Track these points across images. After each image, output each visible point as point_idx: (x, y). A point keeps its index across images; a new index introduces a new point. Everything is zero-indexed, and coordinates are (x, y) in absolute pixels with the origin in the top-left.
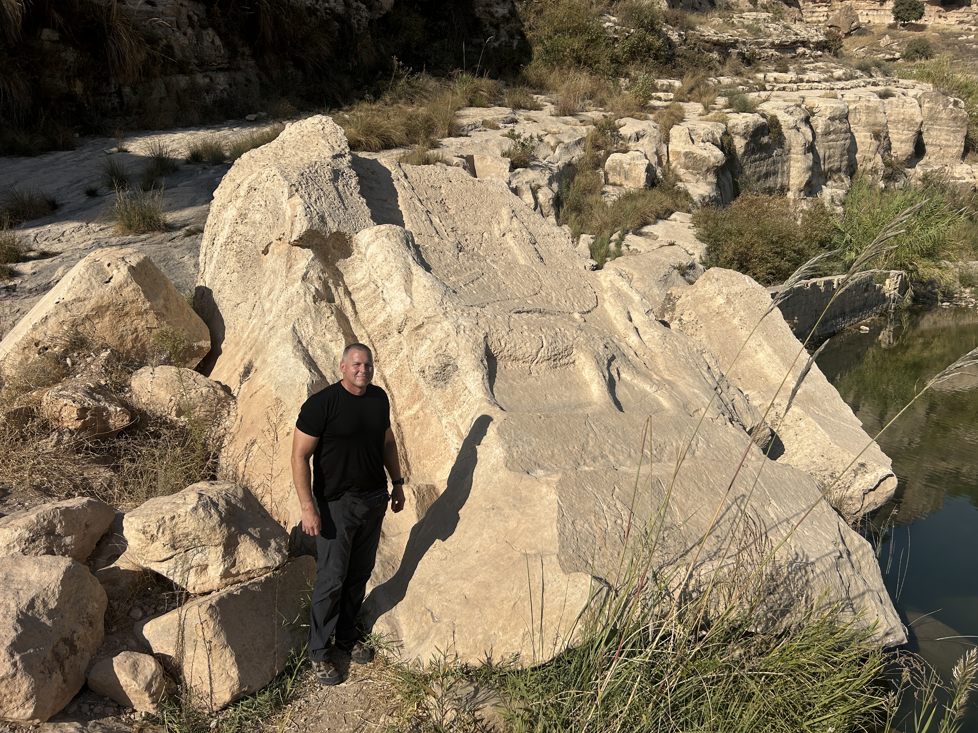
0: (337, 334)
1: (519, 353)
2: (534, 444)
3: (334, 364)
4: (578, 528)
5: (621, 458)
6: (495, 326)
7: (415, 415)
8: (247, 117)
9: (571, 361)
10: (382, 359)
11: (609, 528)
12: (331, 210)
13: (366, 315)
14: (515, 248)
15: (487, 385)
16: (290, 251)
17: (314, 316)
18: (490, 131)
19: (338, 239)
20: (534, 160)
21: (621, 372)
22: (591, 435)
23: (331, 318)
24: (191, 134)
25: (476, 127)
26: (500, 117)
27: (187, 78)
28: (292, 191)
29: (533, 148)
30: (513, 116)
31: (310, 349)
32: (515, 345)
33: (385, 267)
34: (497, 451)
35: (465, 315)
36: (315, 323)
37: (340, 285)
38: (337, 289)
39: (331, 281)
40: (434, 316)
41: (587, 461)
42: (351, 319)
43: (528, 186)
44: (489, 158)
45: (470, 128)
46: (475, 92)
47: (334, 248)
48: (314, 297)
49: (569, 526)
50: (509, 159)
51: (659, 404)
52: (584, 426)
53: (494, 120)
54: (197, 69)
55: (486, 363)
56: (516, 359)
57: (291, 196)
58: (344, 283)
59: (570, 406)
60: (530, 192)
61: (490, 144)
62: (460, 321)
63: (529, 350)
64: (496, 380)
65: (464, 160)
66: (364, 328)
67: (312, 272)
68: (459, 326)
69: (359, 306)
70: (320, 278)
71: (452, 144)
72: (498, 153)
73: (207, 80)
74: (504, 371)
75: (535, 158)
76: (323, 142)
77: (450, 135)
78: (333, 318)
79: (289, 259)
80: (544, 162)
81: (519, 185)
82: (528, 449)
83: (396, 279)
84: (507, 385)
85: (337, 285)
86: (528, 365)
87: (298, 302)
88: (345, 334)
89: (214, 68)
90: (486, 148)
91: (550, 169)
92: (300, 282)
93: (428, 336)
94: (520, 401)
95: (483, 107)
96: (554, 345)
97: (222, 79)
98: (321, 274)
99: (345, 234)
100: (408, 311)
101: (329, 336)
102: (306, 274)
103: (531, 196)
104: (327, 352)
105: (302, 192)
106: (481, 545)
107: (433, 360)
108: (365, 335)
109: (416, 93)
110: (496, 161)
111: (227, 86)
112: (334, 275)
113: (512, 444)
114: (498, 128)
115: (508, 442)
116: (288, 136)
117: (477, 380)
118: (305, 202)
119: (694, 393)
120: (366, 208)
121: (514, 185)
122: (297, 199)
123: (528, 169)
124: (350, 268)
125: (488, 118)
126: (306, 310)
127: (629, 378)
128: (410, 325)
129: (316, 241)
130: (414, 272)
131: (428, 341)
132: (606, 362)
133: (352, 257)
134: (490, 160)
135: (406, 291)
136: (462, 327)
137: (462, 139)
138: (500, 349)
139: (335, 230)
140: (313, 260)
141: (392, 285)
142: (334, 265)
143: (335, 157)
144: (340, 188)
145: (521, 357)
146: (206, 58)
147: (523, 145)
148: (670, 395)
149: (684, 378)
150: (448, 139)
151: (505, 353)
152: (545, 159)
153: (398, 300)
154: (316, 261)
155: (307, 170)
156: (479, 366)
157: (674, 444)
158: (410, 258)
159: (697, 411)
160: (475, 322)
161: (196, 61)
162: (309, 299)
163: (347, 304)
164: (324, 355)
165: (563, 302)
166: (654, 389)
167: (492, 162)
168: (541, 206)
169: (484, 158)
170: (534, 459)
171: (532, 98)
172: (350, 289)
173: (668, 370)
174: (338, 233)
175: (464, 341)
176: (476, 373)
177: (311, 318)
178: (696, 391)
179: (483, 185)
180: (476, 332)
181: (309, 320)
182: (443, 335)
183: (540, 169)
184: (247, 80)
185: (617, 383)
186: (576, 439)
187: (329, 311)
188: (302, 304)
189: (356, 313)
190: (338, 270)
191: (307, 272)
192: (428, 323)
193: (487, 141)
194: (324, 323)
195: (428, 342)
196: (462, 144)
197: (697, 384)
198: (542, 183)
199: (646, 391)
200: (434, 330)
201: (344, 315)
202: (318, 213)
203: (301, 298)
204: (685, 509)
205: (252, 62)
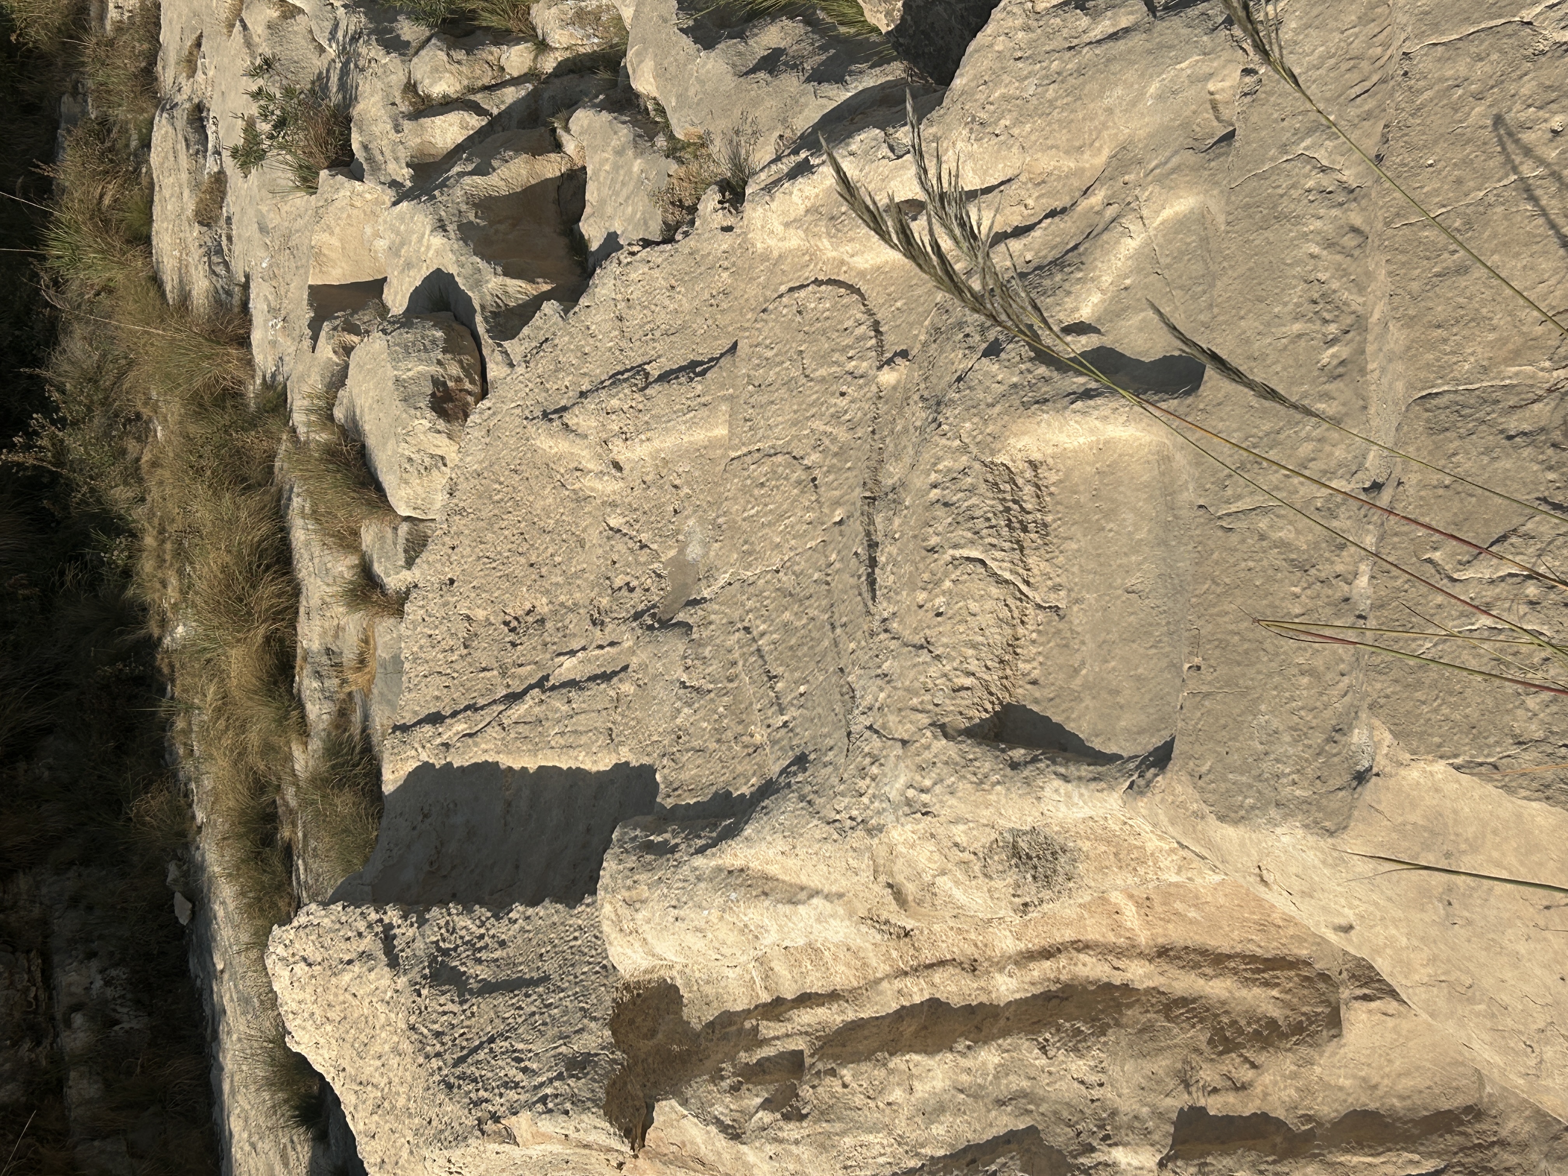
0: (891, 1072)
1: (997, 636)
2: (1275, 723)
3: (976, 1097)
4: (1535, 731)
5: (1339, 453)
6: (911, 692)
7: (1138, 905)
8: (184, 921)
9: (1029, 474)
10: (970, 950)
11: (1545, 629)
12: (551, 1032)
13: (841, 968)
14: (656, 443)
15: (1085, 770)
16: (658, 1156)
17: (838, 1126)
18: (232, 205)
19: (632, 1022)
20: (325, 88)
21: (1076, 318)
22: (1263, 524)
23: (848, 1079)
24: (233, 1092)
25: (219, 251)
26: (184, 161)
27: (73, 1074)
28: (498, 1133)
29: (289, 92)
30: (181, 116)
31: (928, 1151)
32: (974, 646)
33: (721, 935)
34: (1285, 839)
35: (875, 770)
36: (860, 1127)
37: (755, 1029)
38: (766, 1042)
39: (744, 1057)
40: (872, 858)
41: (1339, 568)
42: (851, 1015)
43: (407, 125)
44: (320, 238)
45: (221, 270)
46: (106, 222)
47: (653, 1033)
48: (787, 1118)
49: (1528, 758)
50: (324, 174)
51: (1181, 224)
52: (1234, 538)
53: (196, 186)
54: (46, 1042)
55: (1018, 753)
56: (1012, 646)
57: (510, 1137)
58: (747, 1013)
59: (1167, 526)
60: (426, 121)
61: (273, 220)
62: (893, 795)
63: (989, 605)
64: (1070, 727)
65: (326, 326)
66: (878, 981)
67: (718, 1110)
68: (909, 803)
69: (816, 984)
70: (735, 1089)
71: (273, 344)
72: (301, 200)
73: (78, 1019)
74: (1049, 693)
75: (321, 81)
76: (347, 977)
77: (244, 342)
78: (847, 1073)
79: (679, 1161)
80: (332, 51)
81: (404, 155)
82: (1286, 746)
83: (757, 917)
84: (1088, 702)
85: (755, 1040)
86: (1031, 611)
87: (798, 1159)
88: (895, 1047)
89: (42, 996)
90: (287, 237)
91: (354, 39)
92: (744, 1148)
93: (927, 878)
94: (1139, 678)
95: (150, 203)
96: (980, 524)
97: (73, 977)
98: (726, 1084)
99: (618, 1004)
100: (851, 914)
101: (897, 1094)
102: (724, 1128)
103: (438, 120)
104: (941, 1109)
105: (497, 1104)
106: (1547, 967)
107: (998, 884)
108: (898, 984)
109: (105, 403)
110: (329, 219)
111: (94, 964)
112: (725, 1037)
113: (1269, 793)
114: (220, 179)
115: (1262, 805)
116: (324, 1052)
117: (1068, 796)
118: (530, 1106)
119: (1160, 97)
120: (540, 910)
121: (404, 174)
122: (521, 1124)
123: (355, 112)
124: (708, 990)
125: (190, 206)
126: (823, 1145)
127: (1096, 298)
128: (891, 911)
129: (635, 1088)
130: (738, 863)
131: (939, 880)
132: (1042, 370)
133: (679, 982)
134: (325, 237)
135: (792, 902)
136: (911, 793)
137: (258, 306)
138: (981, 692)
139: (607, 1033)
140: (684, 1103)
141: (774, 928)
142: (698, 1035)
143: (393, 962)
144: (484, 973)
145: (1008, 631)
146: (17, 1015)
147: (281, 124)
148: (1159, 180)
149: (1110, 111)
150: (255, 350)
151: (993, 678)
152: (322, 50)
153: (817, 927)
154: (689, 1092)
155: (435, 1063)
156: (1027, 782)
157: (1315, 249)
158: (699, 861)
159: (1215, 108)
160: (898, 750)
161: (27, 1045)
162: (791, 1131)
163: (807, 1017)
164: (948, 1118)
165: (843, 403)
166: (1135, 227)
167: (329, 230)
168: (472, 90)
169: (317, 255)
170: (1318, 738)
171: (120, 28)
172: (765, 997)
173: (1080, 149)
174: (614, 1024)
175: (952, 801)
176: (1048, 792)
177: (843, 1133)
178: (1153, 89)
179: (463, 486)
180: (927, 755)
181: (848, 1141)
182: (931, 846)
183: (354, 75)
184: (74, 901)
185: (1107, 341)
186: (1271, 580)
187: (828, 1080)
188: (804, 1152)
189: (833, 996)
190: (711, 1025)
191: (718, 1122)
192: (891, 874)
193: (263, 229)
194: (859, 1100)
195: (944, 883)
196: (273, 311)
197: (1130, 75)
198: (398, 78)
199: (1137, 255)
200: (910, 864)
201: (839, 1032)
202: (560, 1077)
203: (790, 1153)
204: (1518, 340)
205: (23, 882)
